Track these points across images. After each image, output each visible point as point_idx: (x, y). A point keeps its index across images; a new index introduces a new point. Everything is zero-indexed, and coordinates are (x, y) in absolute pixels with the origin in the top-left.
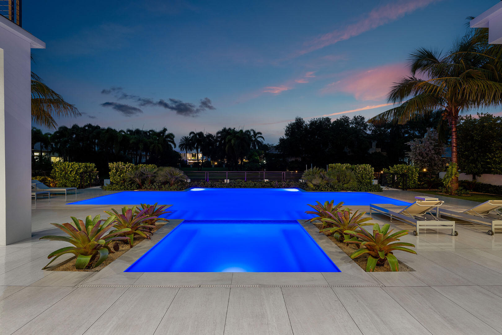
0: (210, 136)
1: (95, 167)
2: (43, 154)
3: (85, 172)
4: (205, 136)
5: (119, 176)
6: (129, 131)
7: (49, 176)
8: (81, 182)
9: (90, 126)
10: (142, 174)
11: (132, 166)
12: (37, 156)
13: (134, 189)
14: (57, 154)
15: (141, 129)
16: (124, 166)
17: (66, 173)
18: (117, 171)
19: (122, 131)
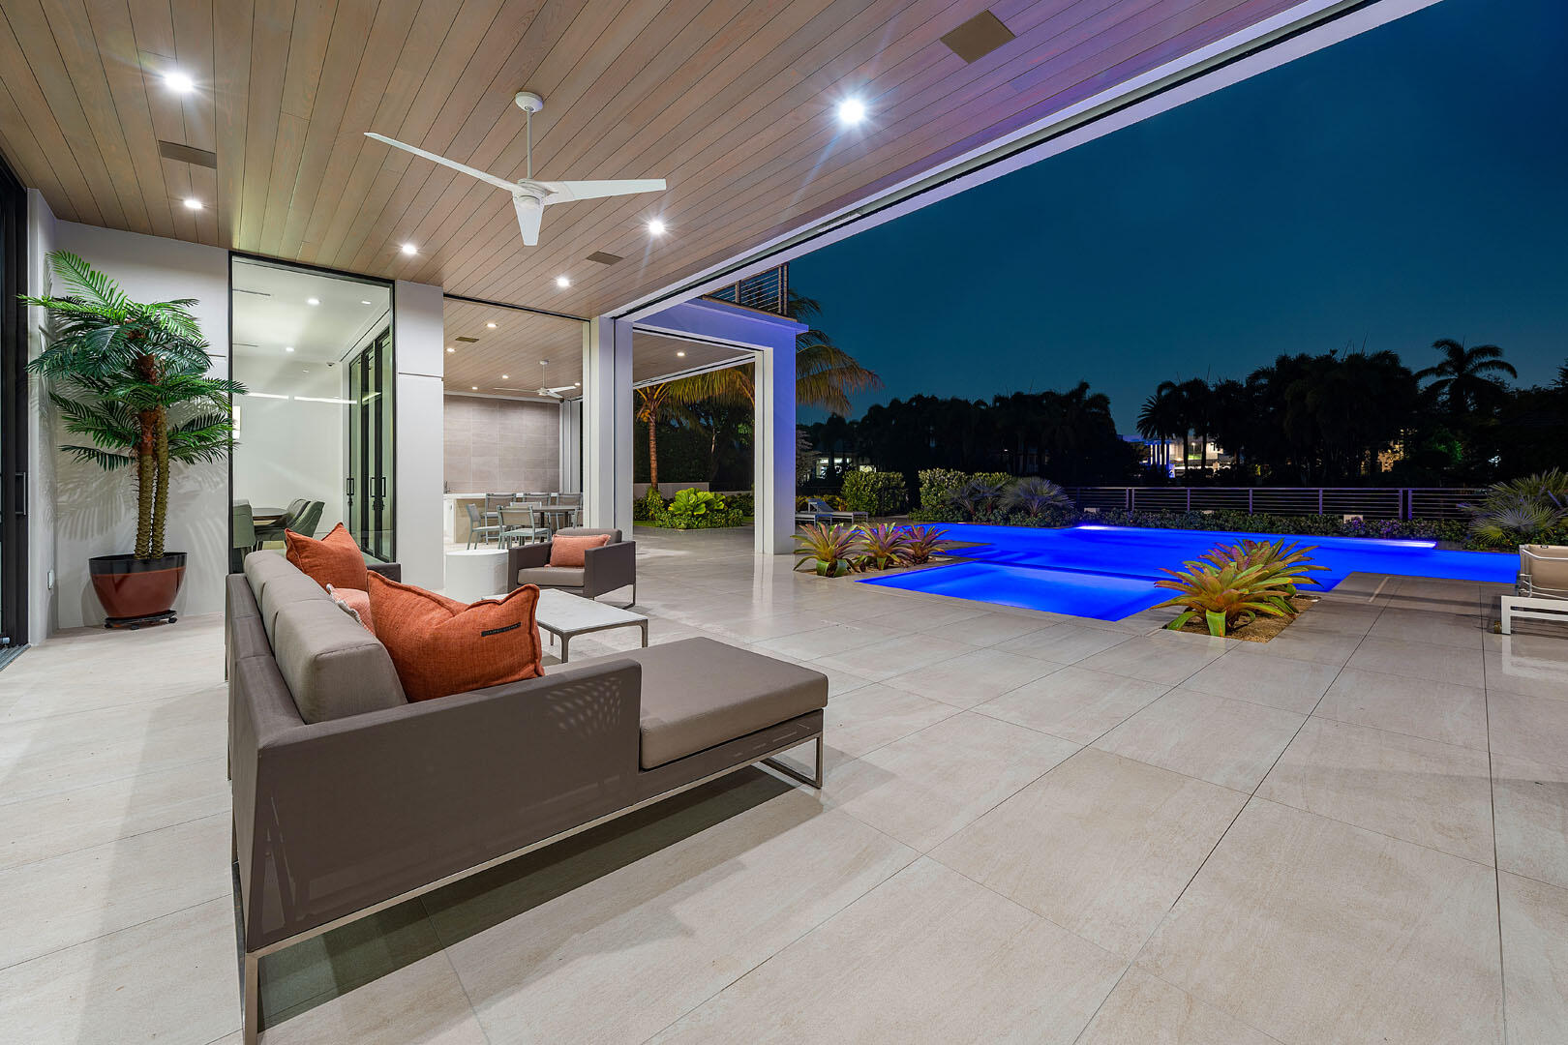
0: (1229, 388)
1: (902, 480)
2: (848, 461)
3: (886, 488)
4: (1213, 389)
5: (936, 495)
6: (998, 399)
7: (839, 495)
8: (880, 505)
9: (919, 398)
10: (974, 491)
11: (961, 477)
12: (838, 464)
13: (958, 521)
14: (868, 461)
15: (1026, 392)
16: (945, 476)
17: (858, 489)
18: (932, 486)
19: (980, 402)
